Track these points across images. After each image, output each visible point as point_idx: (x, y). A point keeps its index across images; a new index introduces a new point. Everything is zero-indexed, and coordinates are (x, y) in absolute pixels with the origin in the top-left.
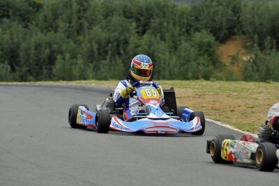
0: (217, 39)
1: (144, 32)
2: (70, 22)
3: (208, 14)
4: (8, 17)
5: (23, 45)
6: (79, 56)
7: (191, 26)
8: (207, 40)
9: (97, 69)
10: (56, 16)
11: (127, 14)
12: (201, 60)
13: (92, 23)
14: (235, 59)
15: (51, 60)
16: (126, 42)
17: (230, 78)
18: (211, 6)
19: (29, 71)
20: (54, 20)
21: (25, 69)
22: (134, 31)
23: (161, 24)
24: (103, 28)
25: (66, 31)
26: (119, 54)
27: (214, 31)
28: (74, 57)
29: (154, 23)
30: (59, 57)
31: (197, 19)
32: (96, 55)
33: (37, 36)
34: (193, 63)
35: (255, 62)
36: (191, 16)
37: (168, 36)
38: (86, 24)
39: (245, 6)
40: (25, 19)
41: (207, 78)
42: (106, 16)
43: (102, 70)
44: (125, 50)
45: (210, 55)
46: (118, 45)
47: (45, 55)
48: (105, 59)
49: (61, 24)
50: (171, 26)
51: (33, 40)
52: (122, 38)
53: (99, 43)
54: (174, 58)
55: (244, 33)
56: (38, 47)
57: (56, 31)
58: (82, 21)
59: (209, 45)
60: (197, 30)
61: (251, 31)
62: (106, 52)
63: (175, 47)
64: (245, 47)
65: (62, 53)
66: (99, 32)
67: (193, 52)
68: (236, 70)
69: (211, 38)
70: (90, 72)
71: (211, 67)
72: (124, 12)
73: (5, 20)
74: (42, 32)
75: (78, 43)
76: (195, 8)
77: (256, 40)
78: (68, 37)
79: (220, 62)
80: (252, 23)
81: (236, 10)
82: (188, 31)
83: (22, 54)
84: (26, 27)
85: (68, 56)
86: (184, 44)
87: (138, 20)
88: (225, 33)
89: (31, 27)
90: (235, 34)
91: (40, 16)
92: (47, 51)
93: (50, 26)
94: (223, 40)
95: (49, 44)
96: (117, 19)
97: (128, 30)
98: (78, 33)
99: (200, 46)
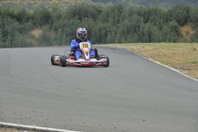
0: (180, 24)
1: (147, 22)
2: (114, 18)
3: (175, 13)
4: (87, 16)
5: (94, 29)
6: (118, 33)
7: (168, 19)
8: (175, 25)
9: (126, 38)
10: (108, 15)
11: (139, 14)
12: (172, 34)
13: (124, 18)
14: (188, 33)
15: (106, 35)
16: (139, 27)
17: (185, 41)
18: (177, 10)
19: (96, 40)
20: (107, 17)
21: (95, 39)
22: (143, 22)
23: (154, 18)
24: (129, 21)
25: (112, 22)
26: (136, 32)
27: (178, 21)
28: (116, 33)
29: (152, 18)
30: (109, 34)
31: (171, 16)
32: (126, 32)
33: (100, 25)
34: (169, 35)
35: (196, 34)
36: (168, 14)
37: (157, 23)
38: (121, 19)
39: (192, 9)
40: (94, 17)
41: (175, 42)
42: (130, 15)
43: (128, 39)
44: (138, 30)
45: (176, 31)
46: (136, 28)
47: (103, 33)
48: (130, 34)
49: (110, 19)
50: (159, 19)
51: (98, 26)
52: (137, 25)
53: (127, 27)
54: (160, 33)
55: (191, 21)
56: (100, 30)
57: (108, 22)
58: (120, 18)
59: (176, 27)
60: (171, 20)
61: (194, 20)
62: (130, 31)
63: (161, 28)
64: (192, 28)
65: (110, 32)
66: (127, 22)
67: (169, 30)
68: (188, 37)
69: (177, 24)
70: (123, 40)
71: (177, 37)
72: (138, 13)
73: (86, 18)
74: (102, 23)
75: (118, 27)
76: (169, 11)
77: (197, 24)
78: (113, 25)
79: (181, 35)
80: (195, 17)
81: (188, 11)
82: (166, 21)
83: (93, 33)
84: (95, 21)
85: (113, 33)
86: (165, 27)
87: (145, 16)
88: (183, 22)
89: (97, 21)
90: (187, 22)
91: (101, 16)
92: (104, 31)
93: (106, 20)
94: (182, 25)
95: (105, 28)
96: (135, 16)
97: (140, 21)
98: (118, 23)
99: (172, 28)
